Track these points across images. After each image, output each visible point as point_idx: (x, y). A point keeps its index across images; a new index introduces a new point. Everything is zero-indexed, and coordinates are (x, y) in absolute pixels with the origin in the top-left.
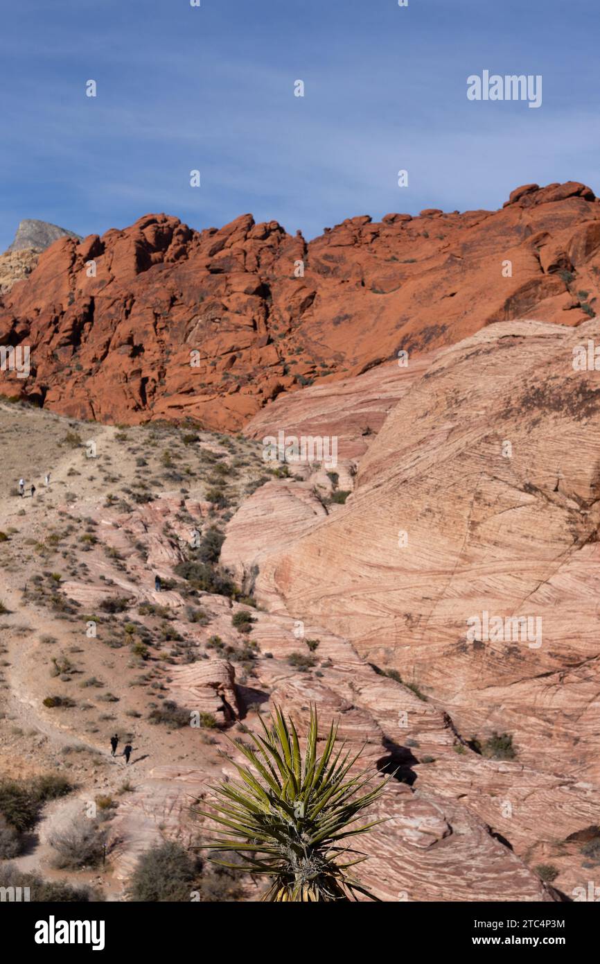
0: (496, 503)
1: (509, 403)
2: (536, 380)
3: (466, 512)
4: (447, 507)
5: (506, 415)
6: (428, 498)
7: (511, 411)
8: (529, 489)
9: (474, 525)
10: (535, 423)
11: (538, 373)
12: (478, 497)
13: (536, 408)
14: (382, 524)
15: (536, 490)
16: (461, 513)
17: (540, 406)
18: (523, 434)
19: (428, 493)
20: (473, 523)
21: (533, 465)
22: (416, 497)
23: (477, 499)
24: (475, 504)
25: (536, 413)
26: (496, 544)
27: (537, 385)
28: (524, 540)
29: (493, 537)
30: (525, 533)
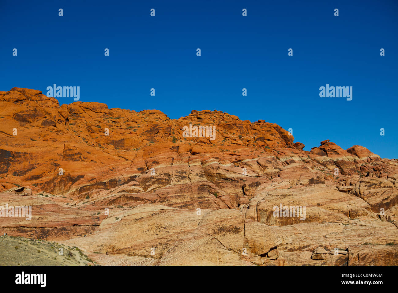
0: (224, 254)
1: (214, 230)
2: (219, 225)
3: (217, 256)
4: (211, 255)
5: (215, 233)
6: (204, 254)
7: (216, 232)
8: (230, 249)
9: (219, 259)
10: (224, 235)
11: (218, 224)
12: (219, 252)
13: (223, 232)
14: (192, 262)
15: (232, 249)
16: (216, 256)
17: (224, 231)
18: (223, 237)
19: (203, 253)
20: (219, 258)
21: (231, 244)
22: (200, 254)
23: (219, 253)
24: (219, 254)
25: (224, 233)
26: (227, 262)
27: (221, 227)
28: (234, 261)
29: (226, 261)
30: (233, 259)
